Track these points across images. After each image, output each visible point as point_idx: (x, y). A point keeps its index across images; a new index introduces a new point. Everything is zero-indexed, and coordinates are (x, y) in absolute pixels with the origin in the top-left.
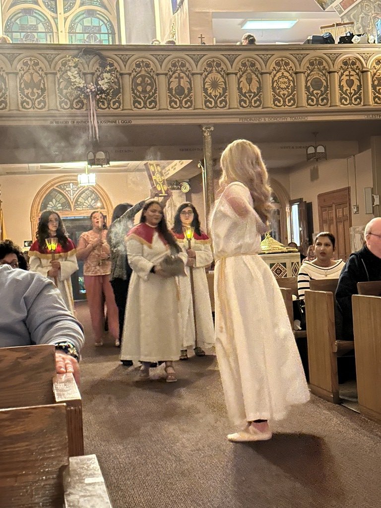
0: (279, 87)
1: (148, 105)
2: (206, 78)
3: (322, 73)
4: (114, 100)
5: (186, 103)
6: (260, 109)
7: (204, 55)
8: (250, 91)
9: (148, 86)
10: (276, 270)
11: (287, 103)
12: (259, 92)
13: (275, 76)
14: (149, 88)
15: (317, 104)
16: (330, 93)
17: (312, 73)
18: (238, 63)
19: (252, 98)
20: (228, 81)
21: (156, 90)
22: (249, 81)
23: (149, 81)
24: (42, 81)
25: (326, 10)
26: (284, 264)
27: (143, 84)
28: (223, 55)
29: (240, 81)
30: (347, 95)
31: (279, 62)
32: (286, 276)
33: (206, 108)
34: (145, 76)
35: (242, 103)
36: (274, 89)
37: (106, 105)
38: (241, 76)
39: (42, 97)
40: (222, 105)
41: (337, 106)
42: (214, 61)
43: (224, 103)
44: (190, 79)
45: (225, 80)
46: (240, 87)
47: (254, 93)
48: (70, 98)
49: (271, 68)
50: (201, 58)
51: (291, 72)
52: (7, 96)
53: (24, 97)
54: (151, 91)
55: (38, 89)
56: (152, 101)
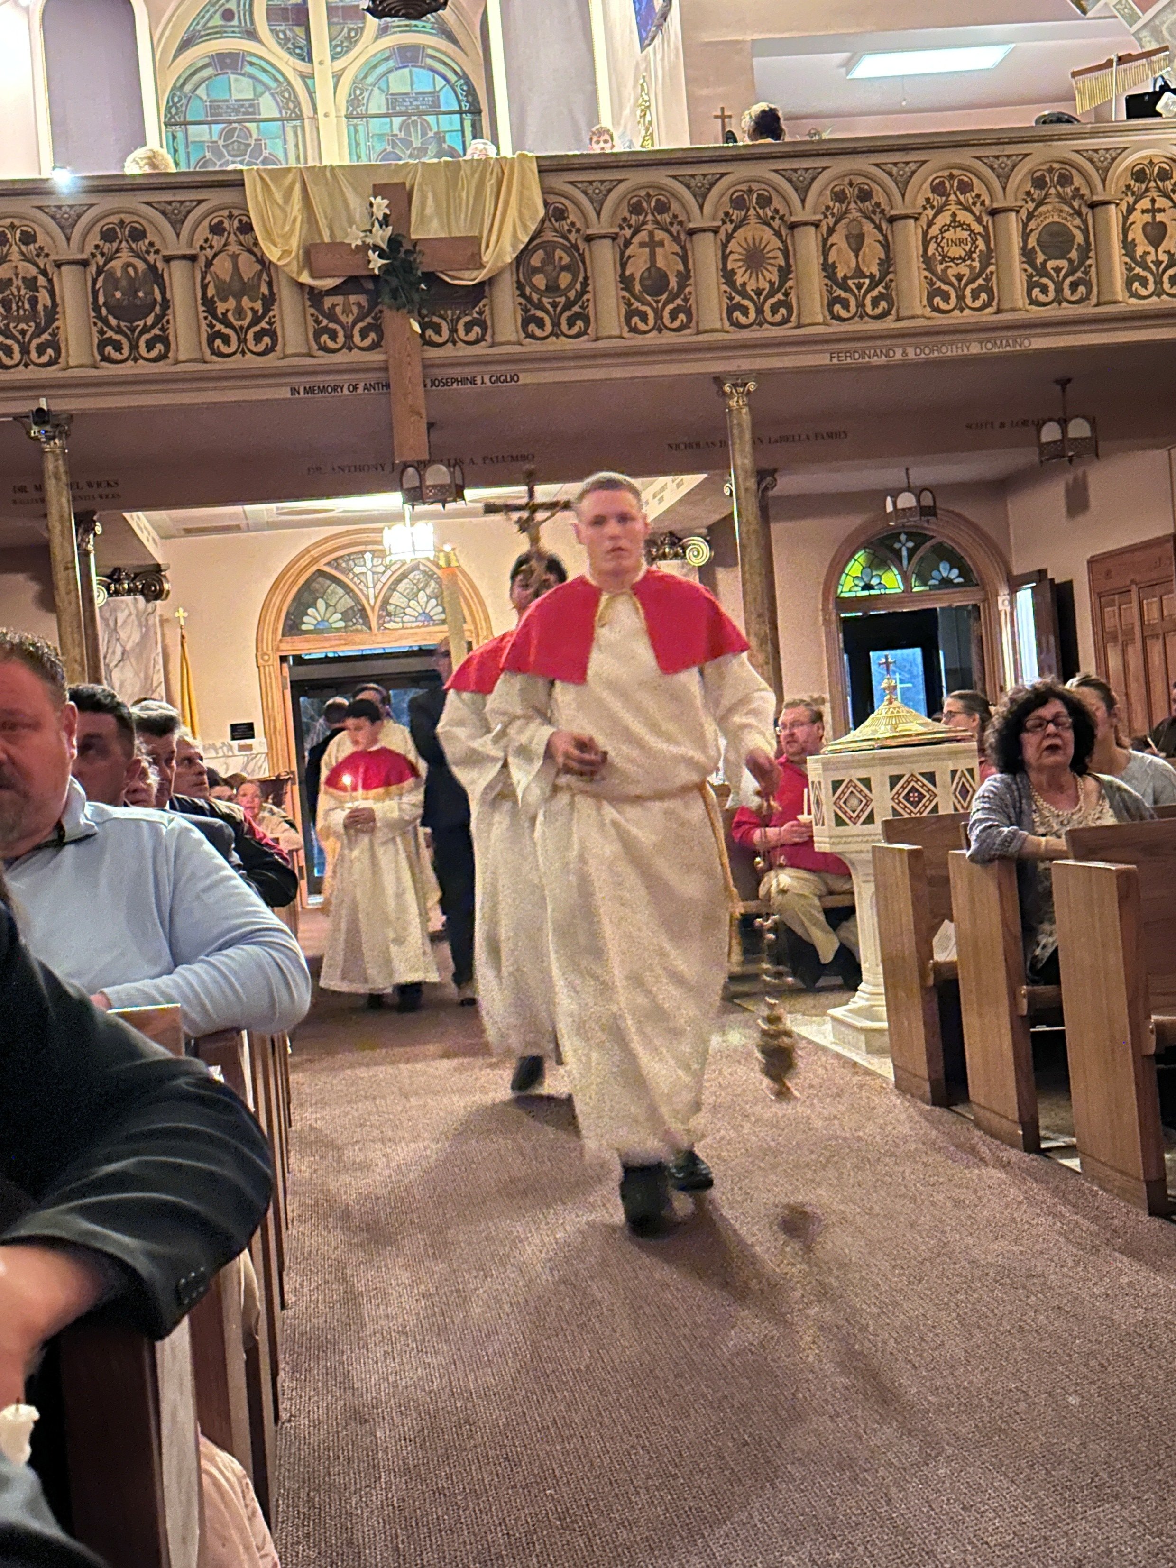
0: (944, 256)
1: (564, 326)
2: (728, 241)
3: (1072, 207)
4: (468, 318)
5: (674, 316)
6: (889, 323)
7: (723, 175)
8: (859, 273)
9: (563, 274)
10: (908, 793)
11: (969, 301)
12: (885, 273)
13: (930, 224)
14: (565, 279)
15: (1059, 299)
16: (1097, 267)
17: (1043, 209)
18: (821, 193)
19: (867, 292)
20: (793, 245)
21: (585, 284)
22: (857, 242)
23: (566, 260)
24: (265, 277)
25: (1089, 15)
26: (931, 777)
27: (549, 268)
28: (776, 171)
29: (829, 243)
30: (1146, 268)
31: (943, 183)
32: (935, 809)
33: (732, 329)
34: (554, 245)
35: (837, 307)
36: (928, 261)
37: (446, 334)
38: (831, 231)
39: (267, 319)
40: (778, 318)
41: (1115, 302)
42: (750, 191)
43: (783, 311)
44: (683, 248)
45: (784, 242)
46: (830, 261)
47: (872, 276)
48: (343, 318)
49: (921, 201)
50: (712, 185)
51: (977, 209)
52: (168, 322)
53: (214, 322)
54: (571, 286)
55: (253, 299)
56: (577, 316)
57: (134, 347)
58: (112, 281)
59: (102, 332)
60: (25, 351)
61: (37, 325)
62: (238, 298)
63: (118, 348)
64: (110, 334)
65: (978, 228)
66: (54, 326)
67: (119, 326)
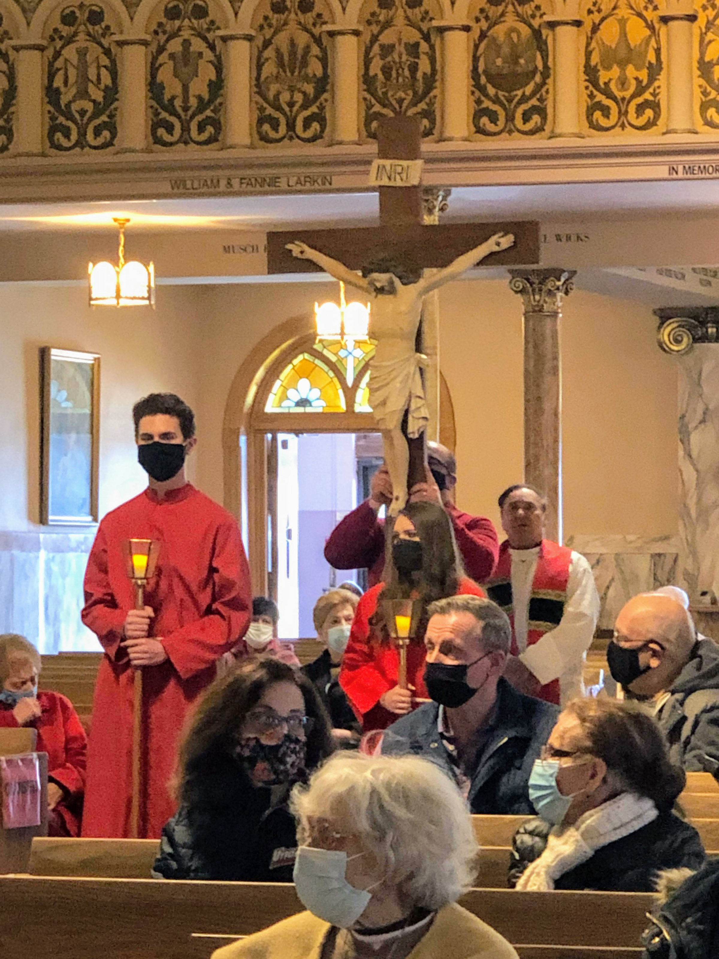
39: (651, 90)
52: (547, 92)
53: (595, 92)
55: (638, 68)
57: (510, 118)
58: (495, 48)
59: (478, 102)
61: (415, 93)
62: (623, 64)
63: (493, 118)
64: (487, 104)
66: (432, 94)
67: (496, 95)
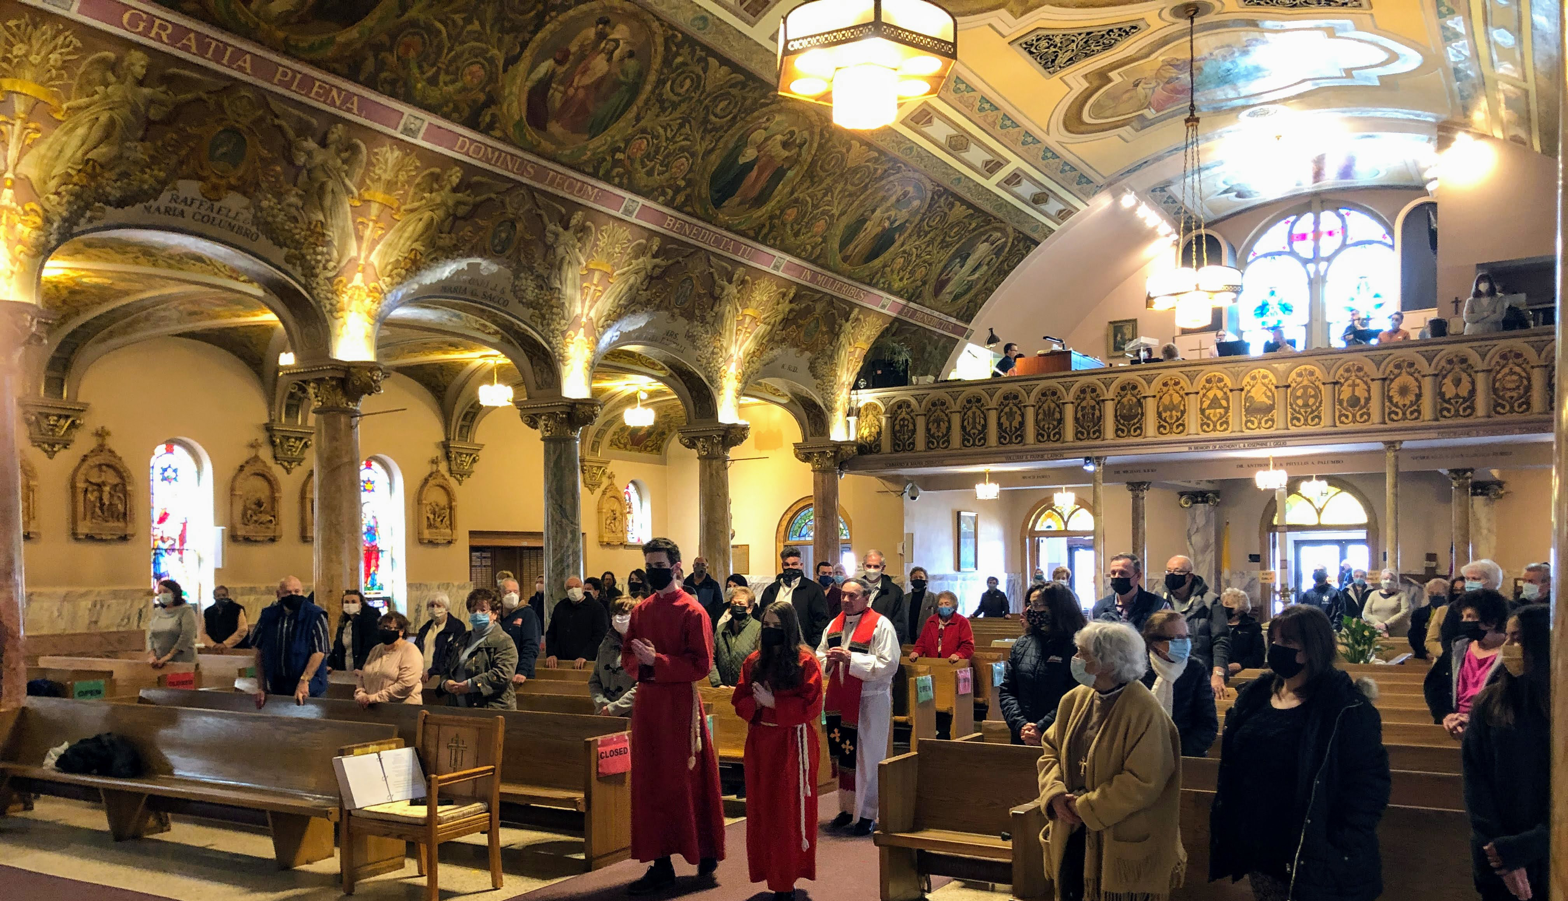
0: (1504, 389)
1: (1310, 421)
2: (1390, 384)
4: (1267, 418)
5: (1361, 416)
6: (1471, 420)
7: (1389, 355)
8: (1457, 396)
11: (1517, 408)
12: (1471, 396)
13: (1498, 372)
14: (1311, 401)
18: (1439, 361)
19: (1461, 405)
20: (1424, 384)
21: (1321, 403)
22: (1457, 382)
23: (1313, 393)
24: (1182, 403)
27: (1305, 397)
28: (1416, 352)
29: (1442, 383)
31: (1507, 353)
33: (1388, 422)
34: (1308, 387)
35: (1445, 413)
36: (1497, 389)
37: (1256, 424)
38: (1444, 377)
39: (1182, 420)
40: (1413, 417)
42: (1403, 361)
43: (1416, 414)
44: (1369, 387)
45: (1419, 383)
46: (1442, 391)
47: (1464, 398)
48: (1213, 419)
49: (1493, 363)
50: (1383, 359)
51: (1523, 366)
52: (1143, 421)
53: (1161, 421)
54: (1314, 404)
55: (1177, 412)
56: (1317, 416)
57: (1129, 431)
58: (1123, 406)
59: (1117, 426)
60: (1088, 434)
61: (1094, 423)
62: (1171, 411)
63: (1123, 431)
64: (1120, 426)
65: (1524, 374)
66: (1100, 423)
67: (1124, 423)
